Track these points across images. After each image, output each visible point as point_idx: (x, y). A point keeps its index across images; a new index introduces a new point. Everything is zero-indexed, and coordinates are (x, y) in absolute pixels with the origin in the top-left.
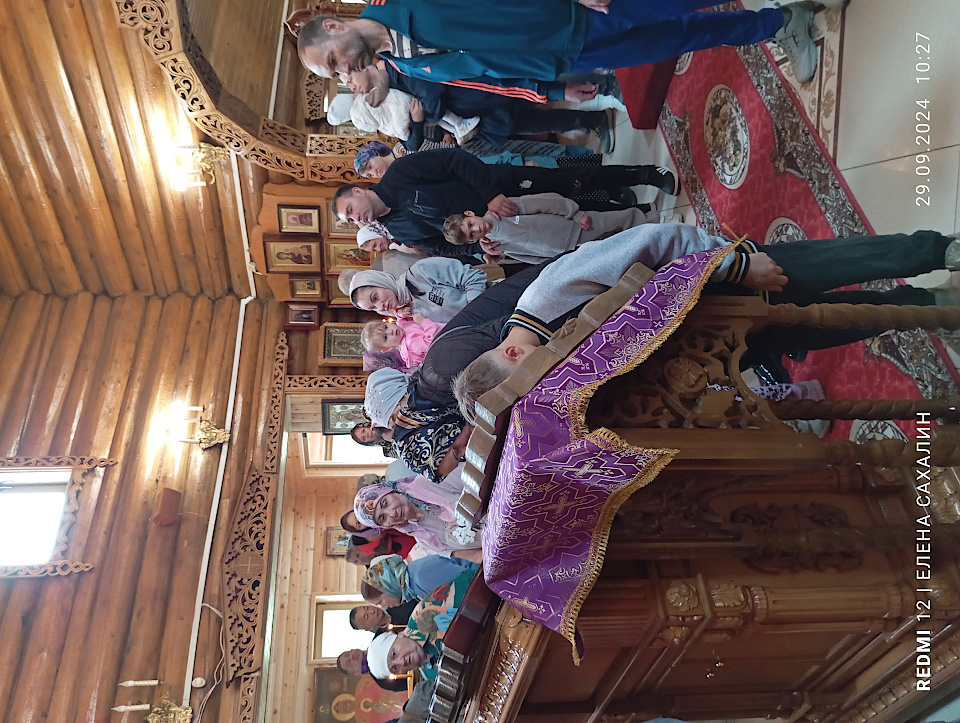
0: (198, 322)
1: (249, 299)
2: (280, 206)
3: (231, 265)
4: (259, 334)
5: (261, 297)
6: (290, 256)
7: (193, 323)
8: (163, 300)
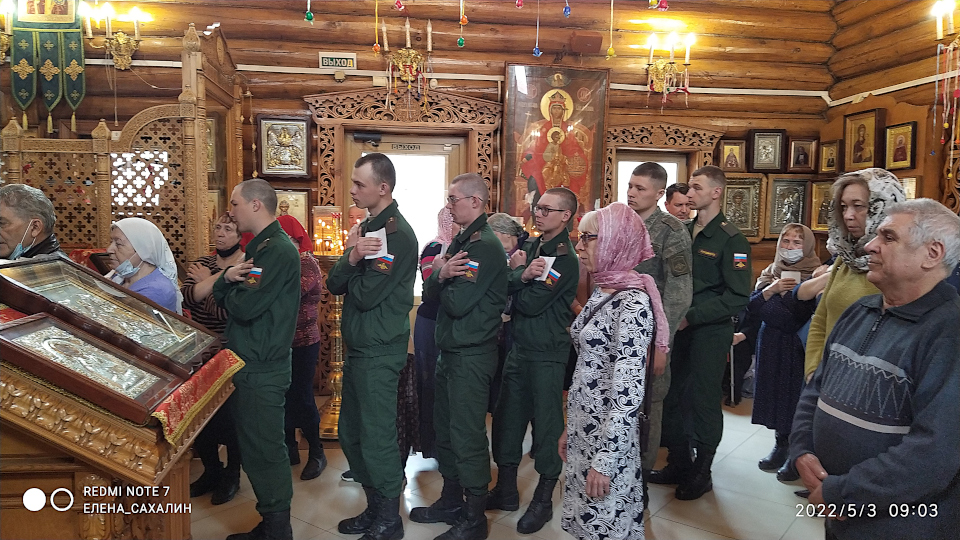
0: (798, 50)
1: (828, 100)
2: (915, 125)
3: (862, 78)
4: (782, 112)
5: (830, 112)
6: (861, 139)
7: (798, 45)
8: (830, 13)
